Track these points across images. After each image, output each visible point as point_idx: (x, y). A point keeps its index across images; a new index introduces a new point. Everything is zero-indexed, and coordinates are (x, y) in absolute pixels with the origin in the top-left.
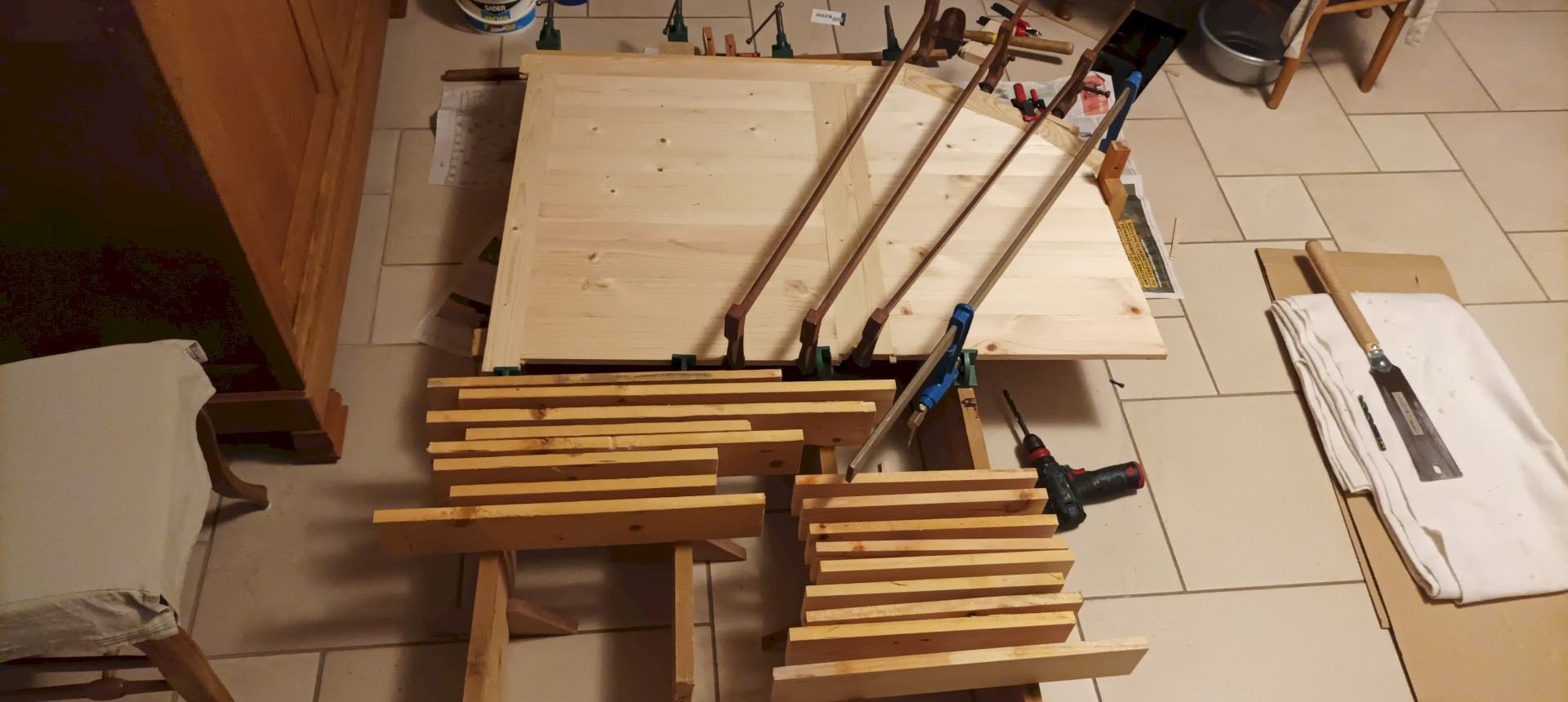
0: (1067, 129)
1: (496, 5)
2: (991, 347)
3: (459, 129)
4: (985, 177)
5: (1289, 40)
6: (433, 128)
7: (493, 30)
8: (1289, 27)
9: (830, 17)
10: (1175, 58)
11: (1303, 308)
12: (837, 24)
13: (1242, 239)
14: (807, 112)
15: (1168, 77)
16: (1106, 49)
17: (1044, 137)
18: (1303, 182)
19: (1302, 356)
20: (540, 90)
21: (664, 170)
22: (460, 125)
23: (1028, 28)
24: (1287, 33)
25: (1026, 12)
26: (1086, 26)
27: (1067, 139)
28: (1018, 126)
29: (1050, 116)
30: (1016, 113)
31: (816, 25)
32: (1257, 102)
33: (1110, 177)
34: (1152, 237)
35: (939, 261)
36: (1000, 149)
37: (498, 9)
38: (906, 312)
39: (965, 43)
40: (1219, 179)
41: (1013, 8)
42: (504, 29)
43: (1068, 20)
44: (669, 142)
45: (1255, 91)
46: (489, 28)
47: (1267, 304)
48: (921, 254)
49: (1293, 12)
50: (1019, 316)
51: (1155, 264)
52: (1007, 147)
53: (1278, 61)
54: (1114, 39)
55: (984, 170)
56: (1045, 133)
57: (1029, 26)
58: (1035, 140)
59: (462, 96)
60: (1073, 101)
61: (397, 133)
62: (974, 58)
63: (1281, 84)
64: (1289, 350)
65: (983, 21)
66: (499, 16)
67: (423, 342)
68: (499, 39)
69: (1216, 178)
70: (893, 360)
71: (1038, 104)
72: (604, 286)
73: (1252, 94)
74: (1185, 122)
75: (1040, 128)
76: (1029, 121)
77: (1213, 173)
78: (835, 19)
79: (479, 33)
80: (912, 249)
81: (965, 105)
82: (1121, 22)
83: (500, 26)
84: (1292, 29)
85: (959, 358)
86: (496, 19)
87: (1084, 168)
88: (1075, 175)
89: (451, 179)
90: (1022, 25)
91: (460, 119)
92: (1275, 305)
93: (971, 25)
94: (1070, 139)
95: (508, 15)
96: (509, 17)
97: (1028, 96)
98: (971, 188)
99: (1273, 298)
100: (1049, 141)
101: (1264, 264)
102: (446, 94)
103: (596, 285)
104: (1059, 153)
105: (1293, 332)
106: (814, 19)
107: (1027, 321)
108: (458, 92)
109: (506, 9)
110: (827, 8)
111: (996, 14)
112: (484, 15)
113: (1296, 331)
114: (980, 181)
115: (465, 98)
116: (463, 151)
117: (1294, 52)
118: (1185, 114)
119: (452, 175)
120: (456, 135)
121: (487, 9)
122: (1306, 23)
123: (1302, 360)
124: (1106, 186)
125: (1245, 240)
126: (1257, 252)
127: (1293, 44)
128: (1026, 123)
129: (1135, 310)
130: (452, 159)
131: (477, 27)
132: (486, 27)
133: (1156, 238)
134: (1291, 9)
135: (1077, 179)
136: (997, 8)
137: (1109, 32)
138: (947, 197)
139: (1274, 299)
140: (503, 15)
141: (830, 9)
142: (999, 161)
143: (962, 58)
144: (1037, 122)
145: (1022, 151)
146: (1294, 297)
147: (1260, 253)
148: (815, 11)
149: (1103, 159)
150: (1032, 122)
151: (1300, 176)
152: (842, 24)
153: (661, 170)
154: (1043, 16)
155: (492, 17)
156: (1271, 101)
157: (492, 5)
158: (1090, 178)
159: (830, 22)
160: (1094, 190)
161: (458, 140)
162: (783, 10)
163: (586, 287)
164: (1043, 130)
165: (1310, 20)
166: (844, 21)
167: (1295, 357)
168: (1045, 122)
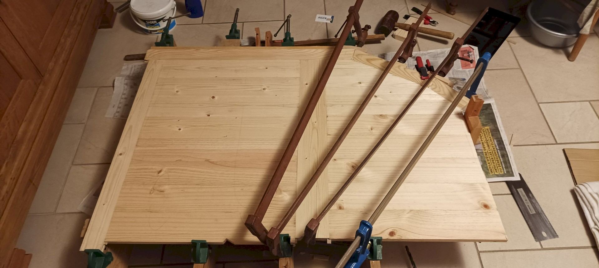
0: (447, 84)
1: (152, 21)
2: (392, 234)
3: (126, 86)
4: (396, 116)
5: (583, 24)
6: (113, 86)
7: (153, 33)
8: (583, 16)
9: (326, 18)
10: (514, 34)
11: (596, 192)
12: (329, 22)
13: (555, 142)
14: (296, 78)
15: (509, 44)
16: (474, 30)
17: (432, 89)
18: (592, 106)
19: (596, 224)
20: (153, 70)
21: (211, 116)
22: (126, 84)
23: (431, 20)
24: (582, 19)
25: (430, 11)
26: (464, 19)
27: (446, 90)
28: (418, 83)
29: (437, 76)
30: (417, 75)
31: (318, 23)
32: (563, 58)
33: (472, 116)
34: (501, 138)
35: (364, 172)
36: (405, 98)
37: (153, 22)
38: (340, 208)
39: (396, 30)
40: (540, 105)
41: (422, 9)
42: (158, 32)
43: (453, 15)
44: (216, 98)
45: (561, 51)
46: (151, 32)
47: (572, 186)
48: (353, 167)
49: (586, 8)
50: (411, 211)
51: (502, 157)
52: (410, 96)
53: (575, 35)
54: (480, 24)
55: (395, 111)
56: (433, 87)
57: (432, 19)
58: (427, 90)
59: (132, 68)
60: (451, 66)
61: (96, 89)
62: (400, 38)
63: (578, 47)
64: (587, 219)
65: (407, 17)
66: (154, 26)
67: (82, 211)
68: (156, 37)
69: (538, 104)
70: (329, 242)
71: (430, 68)
72: (163, 191)
73: (560, 53)
74: (519, 70)
75: (431, 84)
76: (424, 79)
77: (537, 101)
78: (328, 19)
79: (148, 35)
80: (348, 164)
81: (390, 72)
82: (483, 14)
83: (156, 31)
84: (585, 18)
85: (370, 242)
86: (153, 28)
87: (458, 109)
88: (452, 114)
89: (117, 114)
90: (428, 19)
91: (126, 81)
92: (577, 188)
93: (401, 20)
94: (448, 90)
95: (159, 25)
96: (160, 26)
97: (424, 63)
98: (387, 122)
99: (575, 183)
100: (435, 91)
101: (569, 159)
102: (124, 68)
103: (158, 190)
104: (441, 99)
105: (590, 208)
106: (317, 20)
107: (416, 214)
108: (130, 66)
109: (157, 22)
110: (324, 14)
111: (414, 13)
112: (147, 26)
113: (592, 207)
114: (392, 118)
115: (133, 69)
116: (125, 98)
117: (586, 31)
118: (519, 65)
119: (118, 112)
120: (124, 90)
121: (148, 23)
122: (594, 14)
123: (596, 227)
124: (469, 121)
125: (557, 144)
126: (564, 150)
127: (585, 27)
128: (423, 80)
129: (486, 206)
130: (120, 103)
131: (146, 32)
132: (149, 31)
133: (503, 139)
134: (585, 7)
135: (452, 116)
136: (414, 9)
137: (476, 21)
138: (372, 129)
139: (577, 184)
140: (156, 25)
141: (326, 14)
142: (405, 105)
143: (394, 38)
144: (430, 79)
145: (419, 99)
146: (589, 183)
147: (566, 152)
148: (318, 16)
149: (468, 102)
150: (427, 80)
151: (589, 101)
152: (331, 22)
153: (209, 115)
154: (440, 13)
155: (151, 26)
156: (570, 57)
157: (150, 21)
158: (460, 115)
159: (325, 21)
160: (462, 122)
161: (125, 92)
162: (291, 19)
163: (152, 192)
164: (432, 84)
165: (596, 13)
166: (332, 20)
167: (591, 224)
168: (434, 79)
